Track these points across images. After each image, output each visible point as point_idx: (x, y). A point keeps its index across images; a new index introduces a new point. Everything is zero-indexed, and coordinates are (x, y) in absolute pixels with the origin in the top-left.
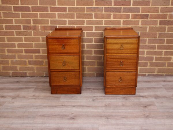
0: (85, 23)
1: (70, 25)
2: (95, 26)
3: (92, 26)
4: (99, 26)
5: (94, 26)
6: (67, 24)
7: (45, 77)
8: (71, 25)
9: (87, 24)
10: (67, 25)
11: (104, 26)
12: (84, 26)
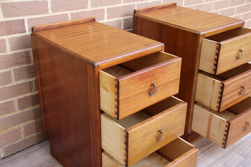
0: (89, 4)
1: (56, 14)
2: (108, 7)
3: (102, 9)
4: (115, 6)
5: (105, 8)
6: (50, 11)
7: (4, 158)
8: (60, 13)
9: (92, 6)
10: (50, 13)
11: (123, 6)
12: (87, 10)
